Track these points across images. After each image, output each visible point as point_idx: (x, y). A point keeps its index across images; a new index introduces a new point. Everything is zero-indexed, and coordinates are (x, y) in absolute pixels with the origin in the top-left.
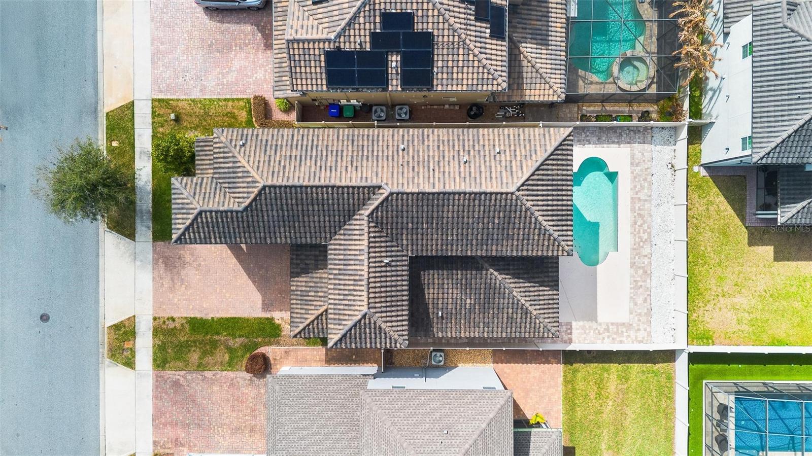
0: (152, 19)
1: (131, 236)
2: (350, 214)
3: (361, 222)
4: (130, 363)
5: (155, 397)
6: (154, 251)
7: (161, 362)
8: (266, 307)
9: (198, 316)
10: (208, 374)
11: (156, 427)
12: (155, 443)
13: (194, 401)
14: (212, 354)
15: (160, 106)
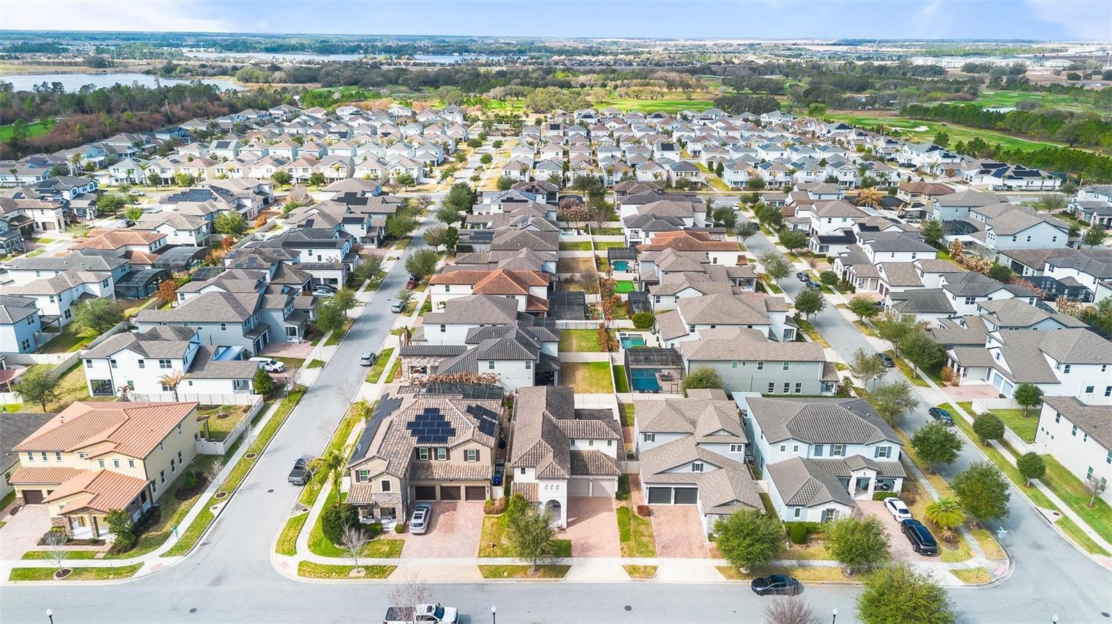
0: (426, 557)
1: (568, 567)
2: (556, 427)
3: (560, 423)
4: (655, 568)
5: (675, 556)
6: (578, 556)
7: (652, 554)
8: (610, 510)
9: (618, 538)
10: (655, 534)
11: (694, 557)
12: (705, 557)
13: (674, 540)
14: (642, 532)
15: (482, 553)
